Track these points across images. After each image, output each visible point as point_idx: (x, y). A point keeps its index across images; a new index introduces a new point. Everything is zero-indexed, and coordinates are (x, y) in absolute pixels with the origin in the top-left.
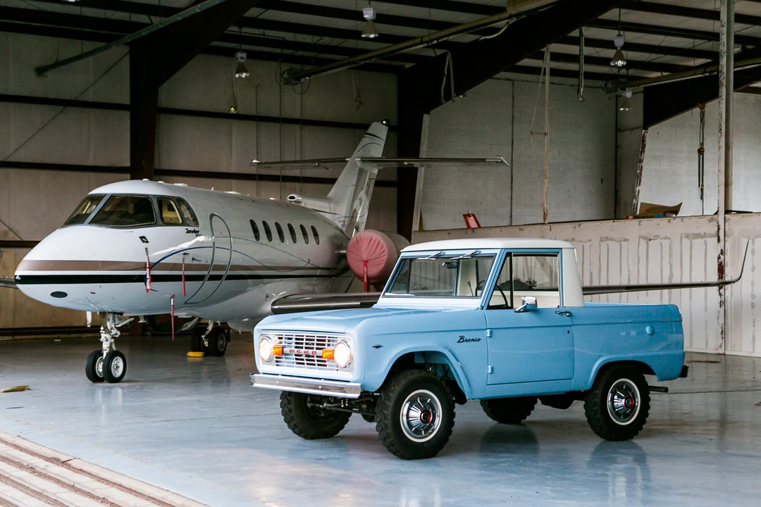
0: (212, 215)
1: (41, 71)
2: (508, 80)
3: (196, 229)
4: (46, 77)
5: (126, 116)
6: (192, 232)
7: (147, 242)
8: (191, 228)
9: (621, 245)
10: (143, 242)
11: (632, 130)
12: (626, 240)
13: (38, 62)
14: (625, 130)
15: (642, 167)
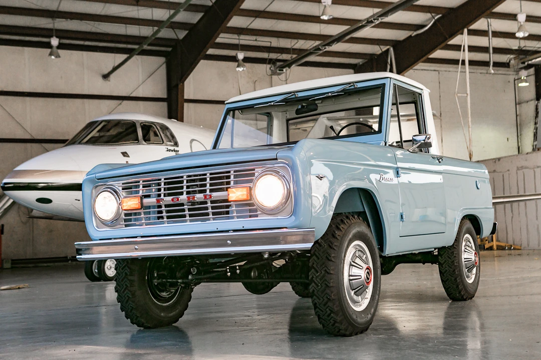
0: (193, 140)
1: (106, 77)
2: (435, 70)
3: (176, 149)
4: (109, 81)
5: (165, 104)
6: (172, 151)
7: (128, 156)
8: (172, 148)
9: (534, 171)
10: (124, 156)
11: (527, 102)
12: (538, 167)
13: (106, 72)
14: (523, 103)
15: (537, 128)
